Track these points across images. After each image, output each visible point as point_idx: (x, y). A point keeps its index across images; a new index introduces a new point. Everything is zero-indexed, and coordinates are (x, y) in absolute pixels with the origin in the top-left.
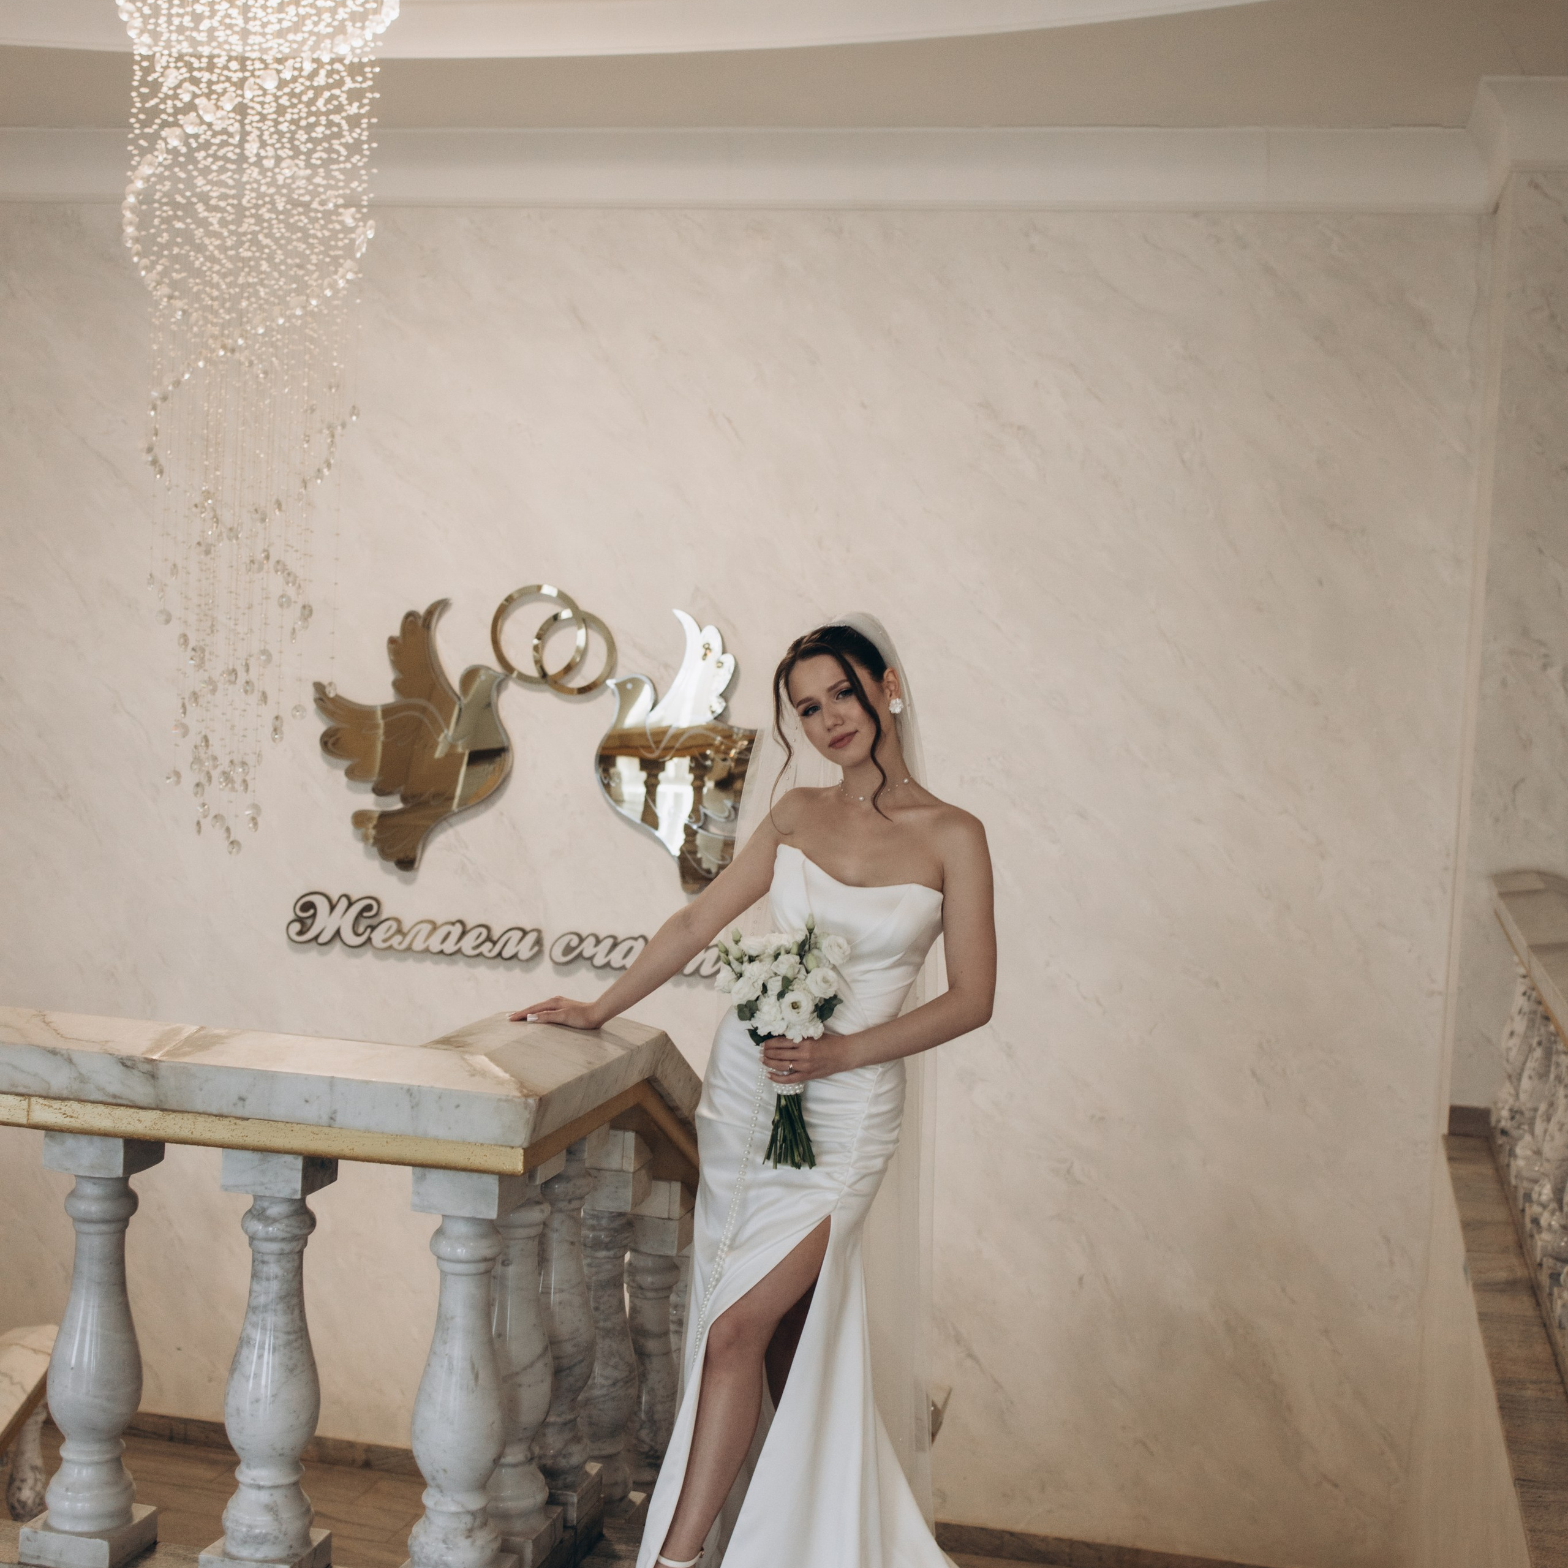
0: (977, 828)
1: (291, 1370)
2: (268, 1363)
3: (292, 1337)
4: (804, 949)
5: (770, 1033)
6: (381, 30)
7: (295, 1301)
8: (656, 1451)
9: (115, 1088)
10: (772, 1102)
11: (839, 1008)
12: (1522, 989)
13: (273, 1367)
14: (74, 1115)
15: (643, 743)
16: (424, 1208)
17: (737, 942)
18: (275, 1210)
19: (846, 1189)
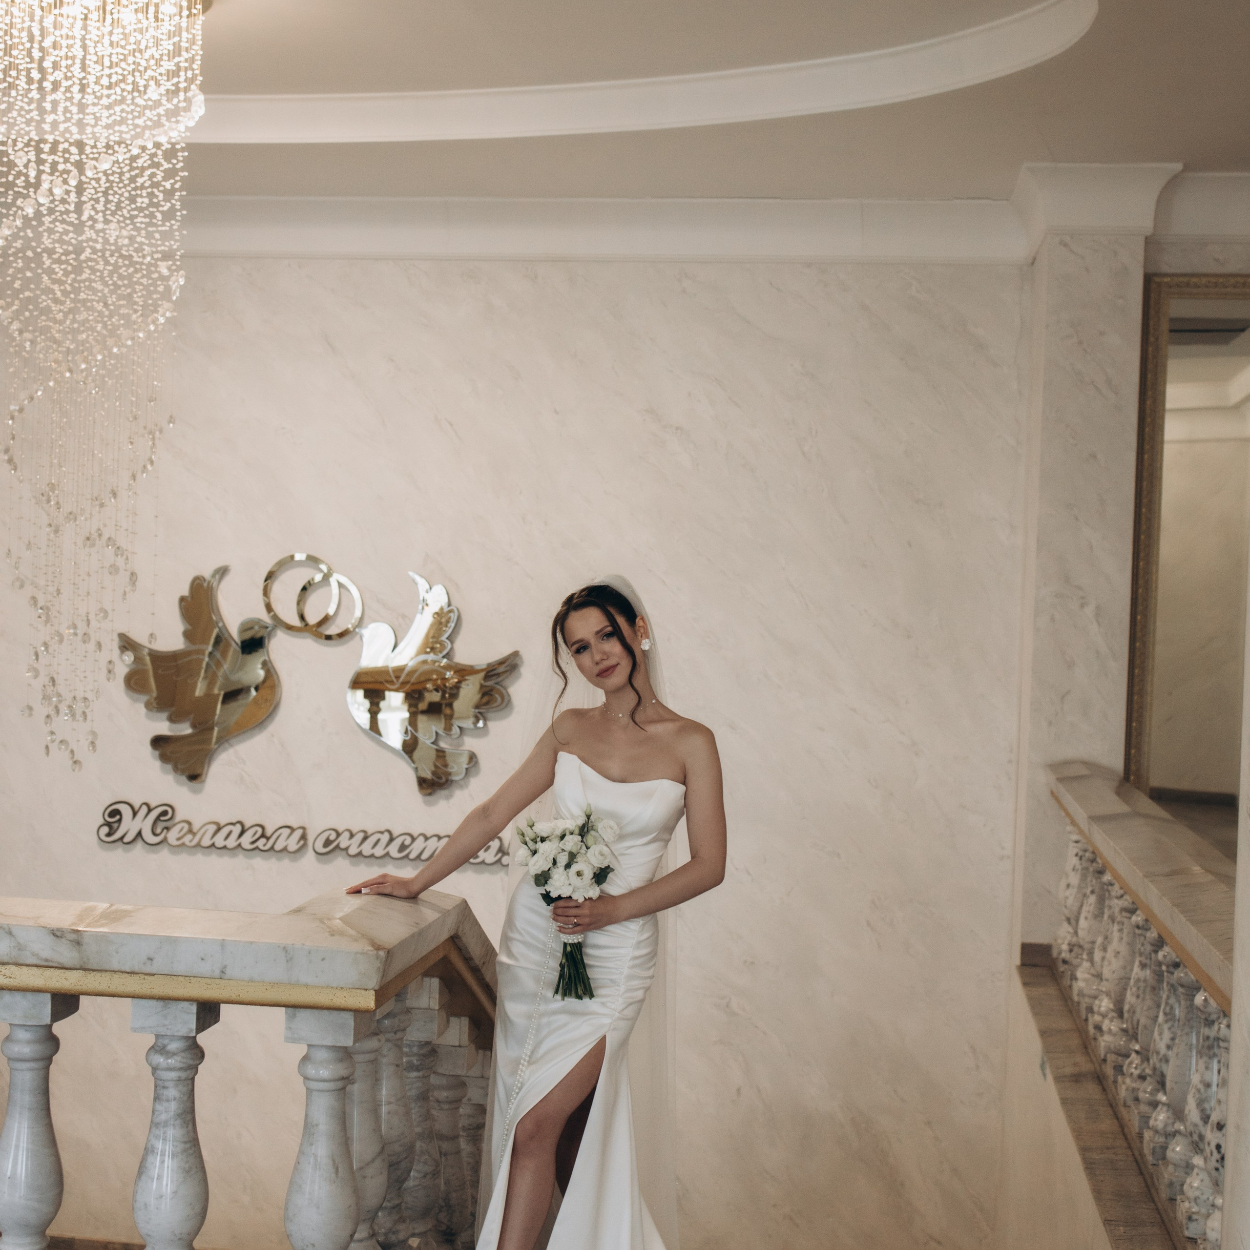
0: (709, 735)
1: (188, 1172)
2: (168, 1167)
3: (188, 1145)
4: (584, 830)
5: (559, 896)
6: (191, 124)
7: (189, 1117)
8: (452, 1230)
9: (46, 953)
10: (558, 949)
11: (610, 875)
12: (1075, 851)
13: (172, 1170)
14: (13, 976)
15: (388, 678)
16: (292, 1039)
17: (531, 826)
18: (173, 1046)
19: (617, 1015)
